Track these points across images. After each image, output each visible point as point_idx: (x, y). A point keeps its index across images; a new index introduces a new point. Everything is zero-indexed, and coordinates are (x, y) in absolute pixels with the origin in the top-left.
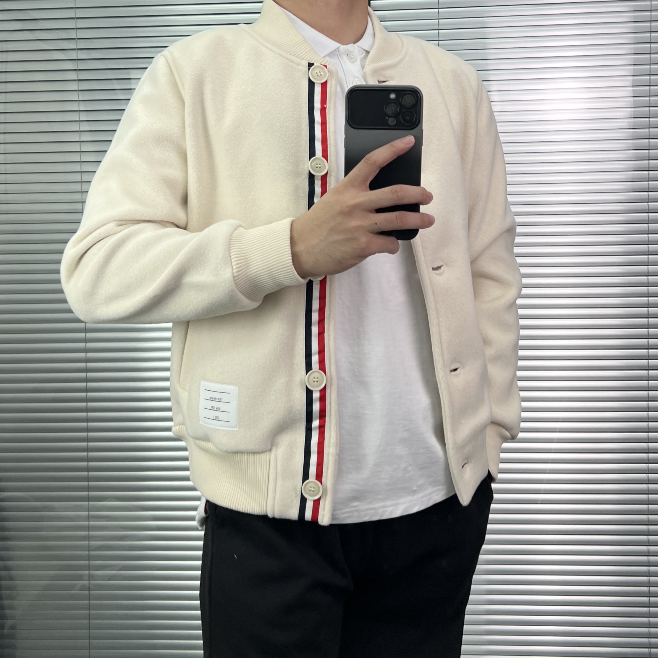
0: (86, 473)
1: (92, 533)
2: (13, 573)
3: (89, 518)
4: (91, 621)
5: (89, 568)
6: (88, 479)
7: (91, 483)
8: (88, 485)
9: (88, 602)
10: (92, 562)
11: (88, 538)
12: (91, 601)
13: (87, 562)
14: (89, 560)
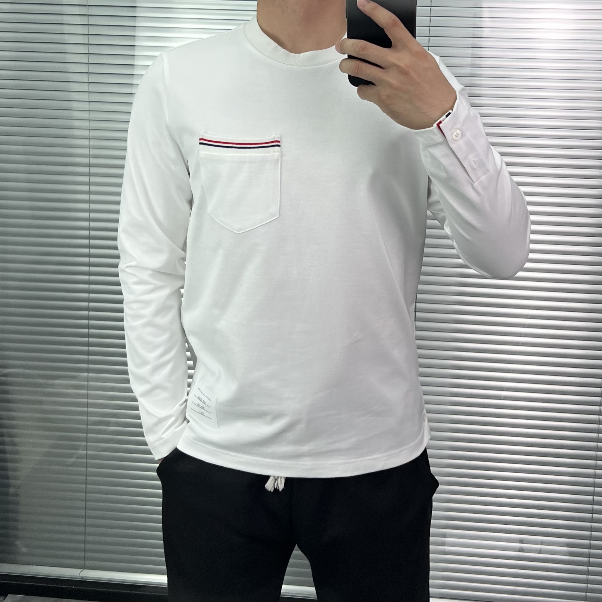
0: (86, 357)
1: (90, 410)
2: (16, 440)
4: (88, 486)
5: (87, 440)
7: (90, 366)
9: (85, 469)
10: (89, 435)
12: (88, 469)
13: (85, 435)
14: (87, 433)
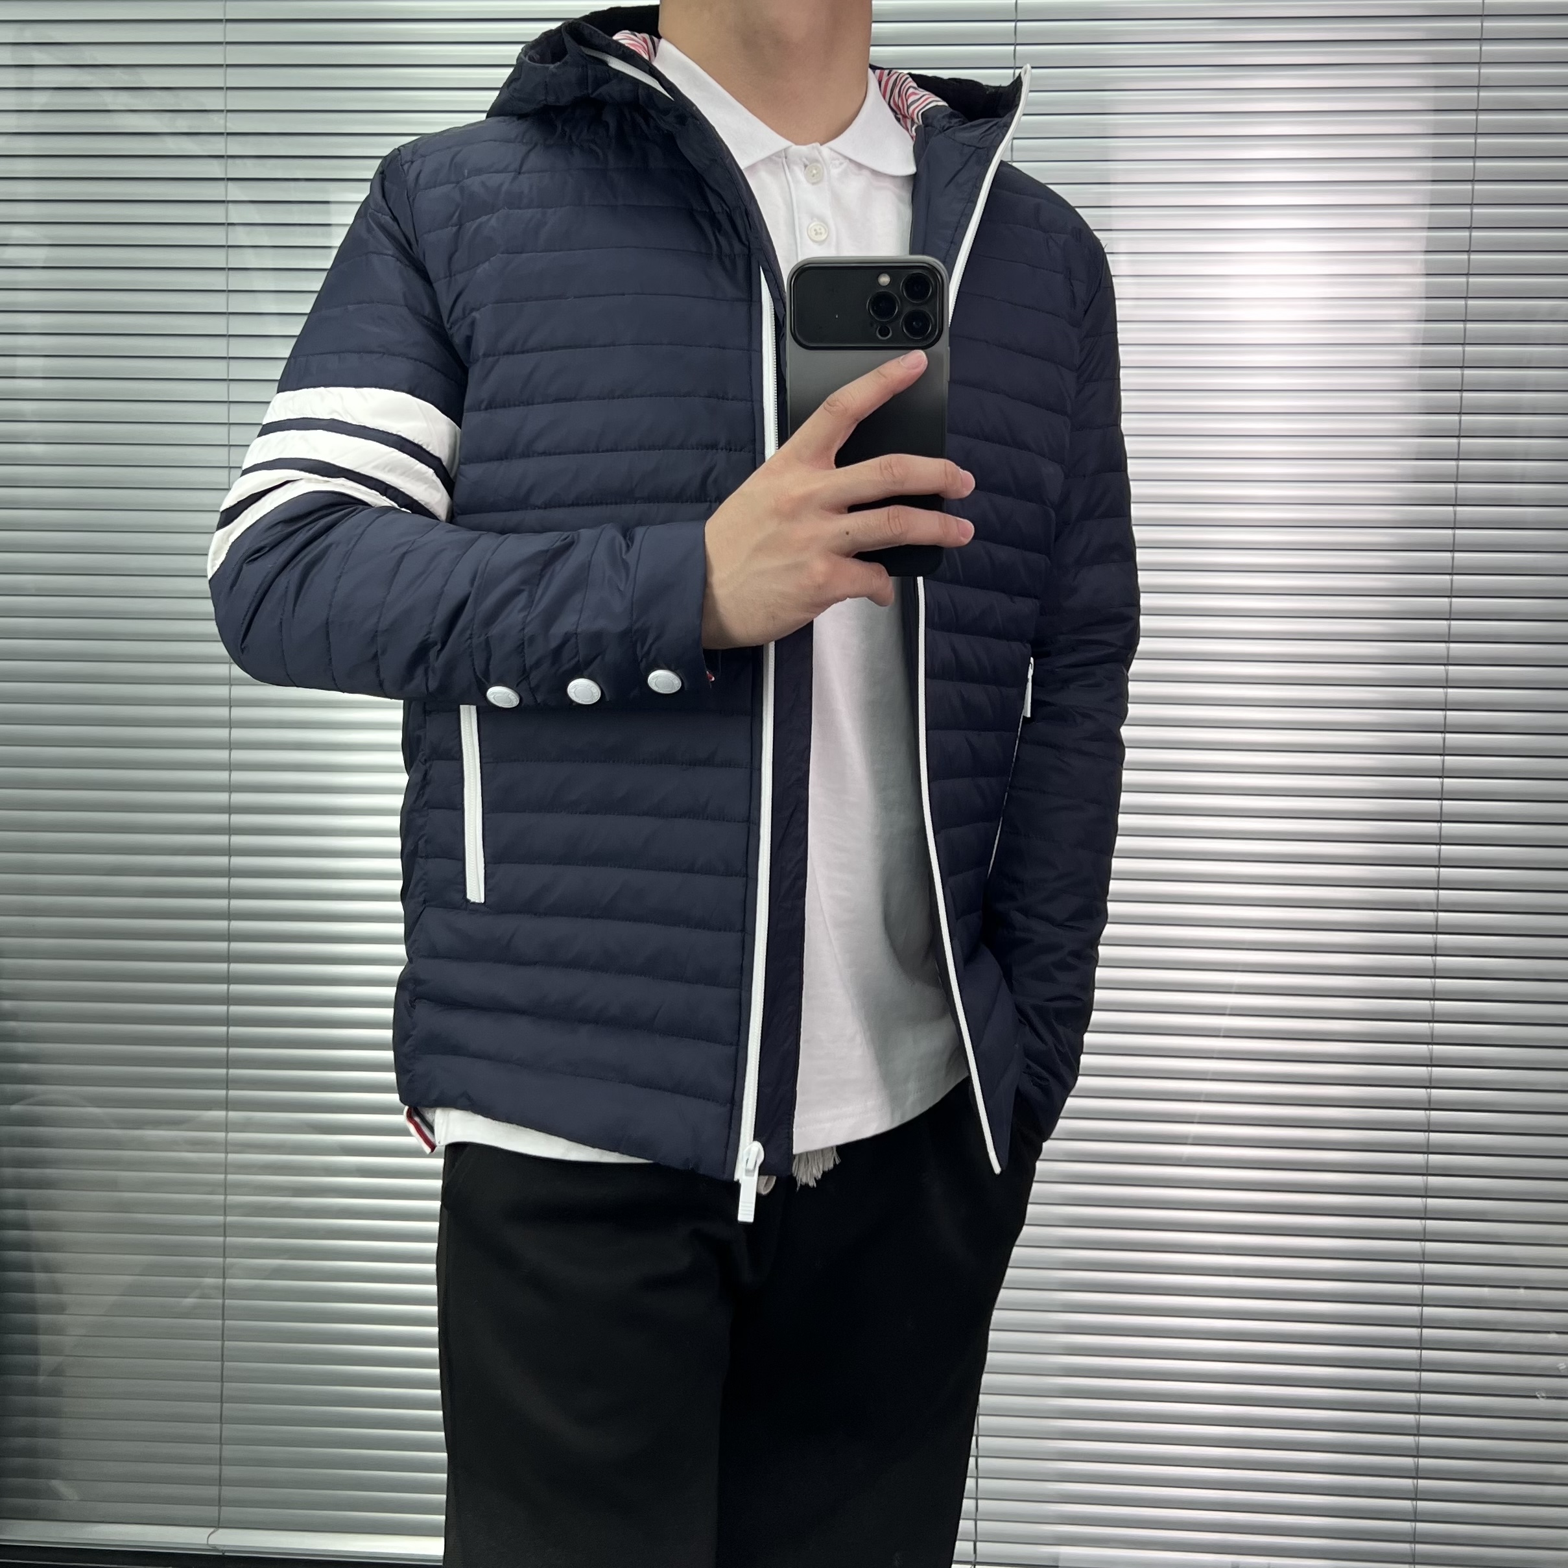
0: (224, 1050)
3: (227, 1147)
4: (226, 1363)
5: (224, 1251)
6: (228, 1062)
7: (231, 1071)
8: (227, 1074)
9: (219, 1322)
10: (230, 1240)
11: (226, 1188)
12: (227, 1322)
13: (221, 1239)
14: (225, 1236)
